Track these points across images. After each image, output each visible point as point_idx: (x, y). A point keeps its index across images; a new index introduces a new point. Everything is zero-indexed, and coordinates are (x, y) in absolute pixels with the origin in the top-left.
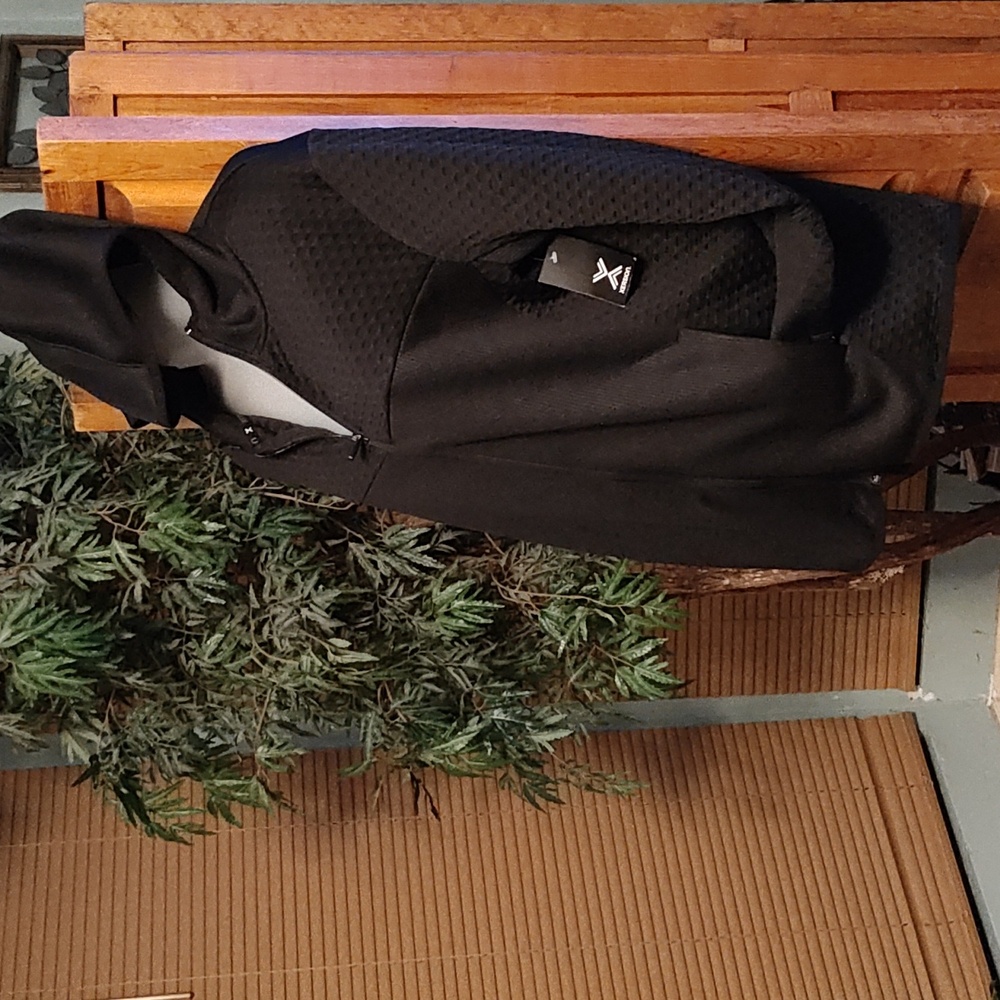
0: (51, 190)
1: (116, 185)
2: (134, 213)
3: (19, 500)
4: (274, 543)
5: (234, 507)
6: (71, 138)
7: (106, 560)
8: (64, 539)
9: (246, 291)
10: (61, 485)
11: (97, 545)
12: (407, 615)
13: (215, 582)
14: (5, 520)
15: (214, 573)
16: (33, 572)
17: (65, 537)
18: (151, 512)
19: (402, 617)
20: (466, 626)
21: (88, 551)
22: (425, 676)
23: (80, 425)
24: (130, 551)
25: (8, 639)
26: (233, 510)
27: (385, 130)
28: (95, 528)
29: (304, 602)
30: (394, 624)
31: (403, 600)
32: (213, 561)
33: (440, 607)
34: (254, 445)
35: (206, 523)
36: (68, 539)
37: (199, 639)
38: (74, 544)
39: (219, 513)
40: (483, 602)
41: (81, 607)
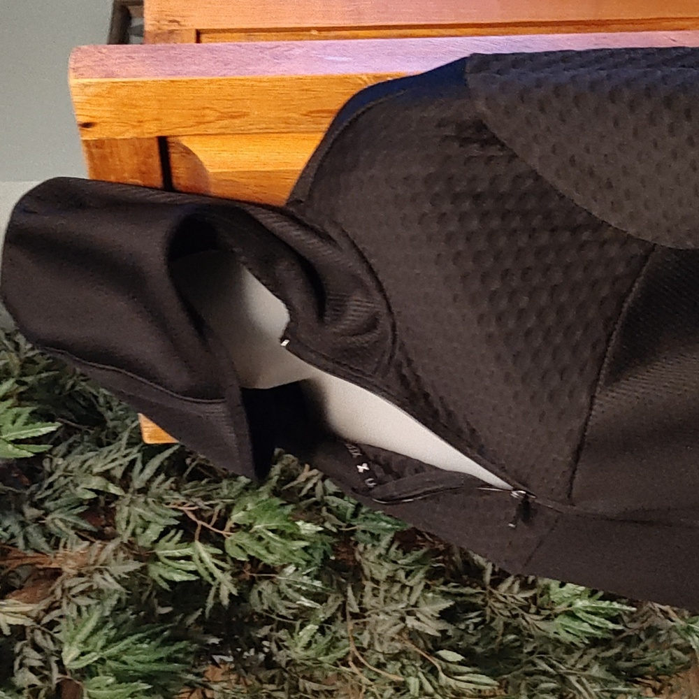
0: (94, 150)
1: (185, 142)
2: (212, 180)
3: (95, 488)
4: (376, 537)
5: (330, 495)
6: (117, 76)
7: (188, 558)
8: (143, 532)
9: (367, 293)
10: (142, 470)
11: (180, 542)
12: (520, 612)
13: (309, 582)
14: (80, 510)
15: (308, 571)
16: (107, 576)
17: (145, 529)
18: (239, 511)
19: (514, 613)
20: (592, 631)
21: (169, 548)
22: (543, 686)
23: (150, 437)
24: (215, 556)
25: (77, 659)
26: (328, 497)
27: (579, 53)
28: (177, 522)
29: (410, 609)
30: (506, 619)
31: (517, 597)
32: (307, 557)
33: (559, 604)
34: (371, 489)
35: (300, 523)
36: (148, 532)
37: (291, 629)
38: (155, 538)
39: (314, 499)
40: (611, 604)
41: (163, 606)
